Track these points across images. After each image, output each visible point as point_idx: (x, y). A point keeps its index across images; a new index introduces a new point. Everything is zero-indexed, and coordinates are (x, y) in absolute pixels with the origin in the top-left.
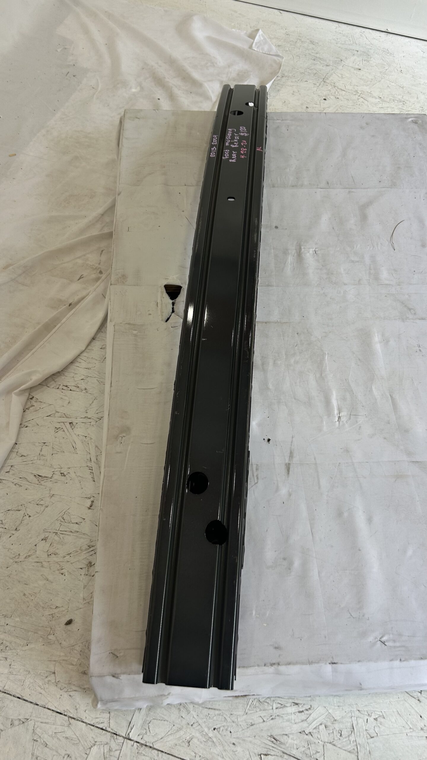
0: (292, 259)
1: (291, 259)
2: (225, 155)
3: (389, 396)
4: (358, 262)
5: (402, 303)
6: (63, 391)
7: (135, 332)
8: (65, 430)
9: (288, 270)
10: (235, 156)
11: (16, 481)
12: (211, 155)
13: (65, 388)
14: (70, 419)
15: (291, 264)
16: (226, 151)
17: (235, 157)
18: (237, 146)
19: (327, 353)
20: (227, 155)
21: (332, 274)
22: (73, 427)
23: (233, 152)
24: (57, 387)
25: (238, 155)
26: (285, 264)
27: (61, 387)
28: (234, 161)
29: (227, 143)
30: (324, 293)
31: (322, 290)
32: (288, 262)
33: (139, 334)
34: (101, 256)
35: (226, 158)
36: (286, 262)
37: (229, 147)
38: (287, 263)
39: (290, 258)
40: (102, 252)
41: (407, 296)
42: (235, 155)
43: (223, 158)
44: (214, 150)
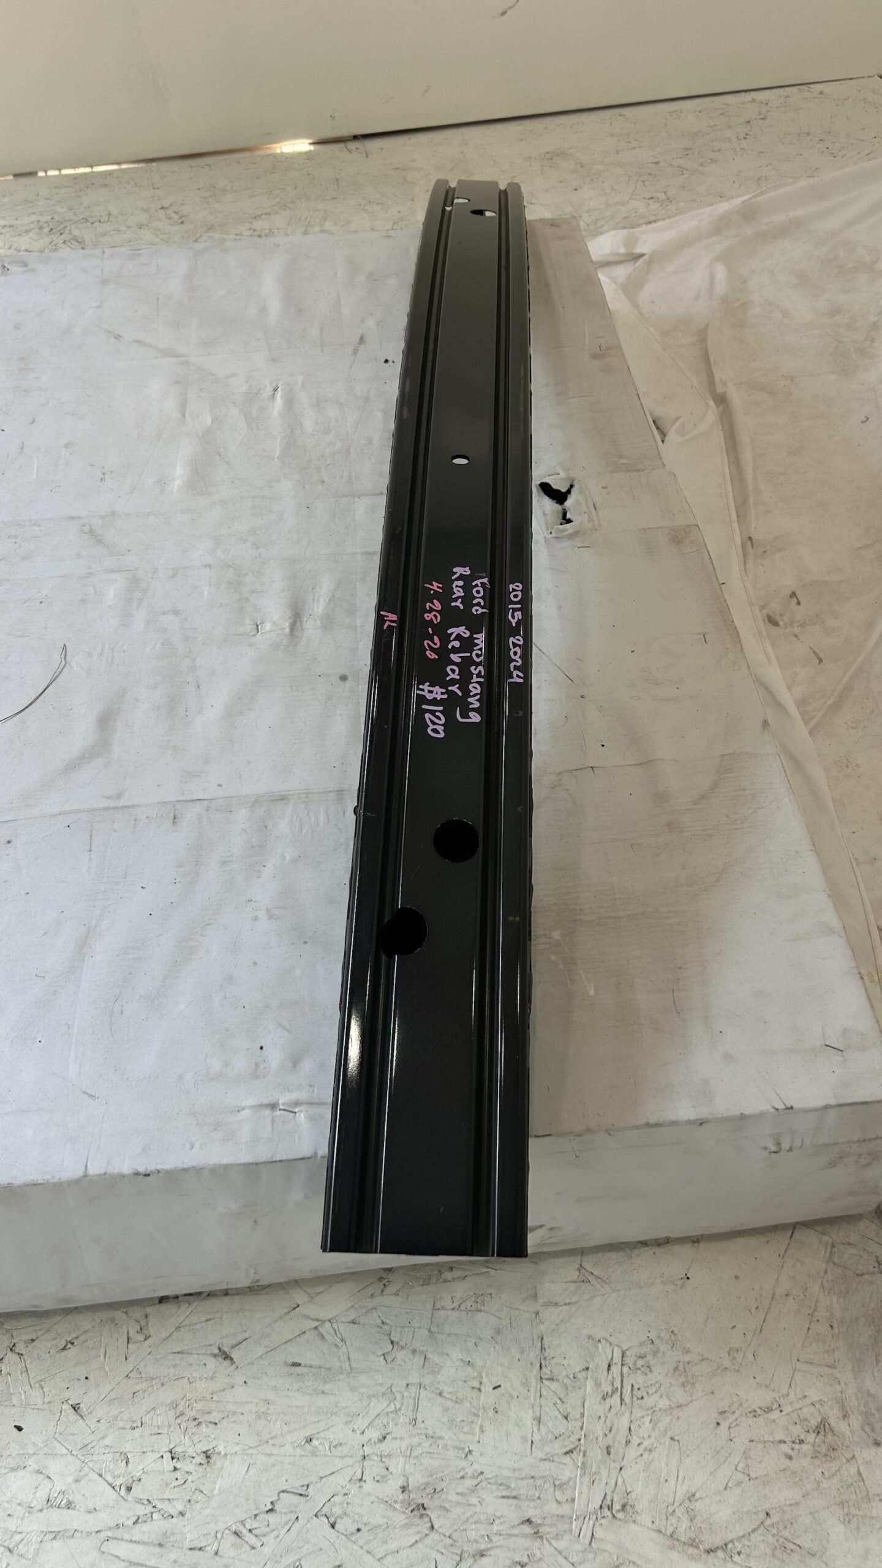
0: (315, 609)
1: (318, 608)
2: (482, 594)
3: (187, 416)
4: (164, 613)
5: (100, 542)
7: (623, 461)
9: (326, 585)
10: (455, 590)
12: (521, 591)
15: (318, 598)
16: (481, 611)
17: (457, 586)
18: (452, 634)
19: (276, 459)
20: (478, 592)
21: (231, 583)
23: (462, 607)
25: (446, 596)
26: (333, 596)
28: (459, 570)
29: (482, 645)
30: (258, 548)
31: (260, 554)
32: (325, 600)
33: (616, 459)
35: (478, 582)
36: (330, 600)
37: (474, 625)
38: (327, 600)
39: (320, 610)
41: (84, 553)
42: (457, 594)
43: (485, 580)
44: (515, 610)
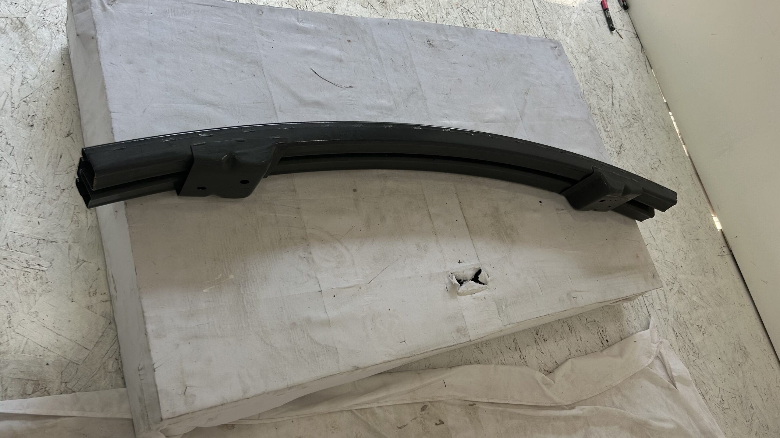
6: (524, 357)
8: (542, 335)
11: (580, 341)
13: (522, 357)
14: (535, 336)
22: (538, 331)
24: (525, 363)
27: (523, 361)
34: (407, 424)
40: (401, 427)
